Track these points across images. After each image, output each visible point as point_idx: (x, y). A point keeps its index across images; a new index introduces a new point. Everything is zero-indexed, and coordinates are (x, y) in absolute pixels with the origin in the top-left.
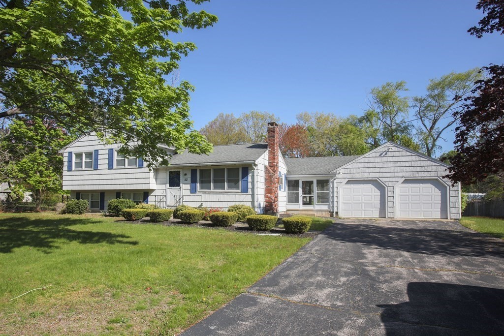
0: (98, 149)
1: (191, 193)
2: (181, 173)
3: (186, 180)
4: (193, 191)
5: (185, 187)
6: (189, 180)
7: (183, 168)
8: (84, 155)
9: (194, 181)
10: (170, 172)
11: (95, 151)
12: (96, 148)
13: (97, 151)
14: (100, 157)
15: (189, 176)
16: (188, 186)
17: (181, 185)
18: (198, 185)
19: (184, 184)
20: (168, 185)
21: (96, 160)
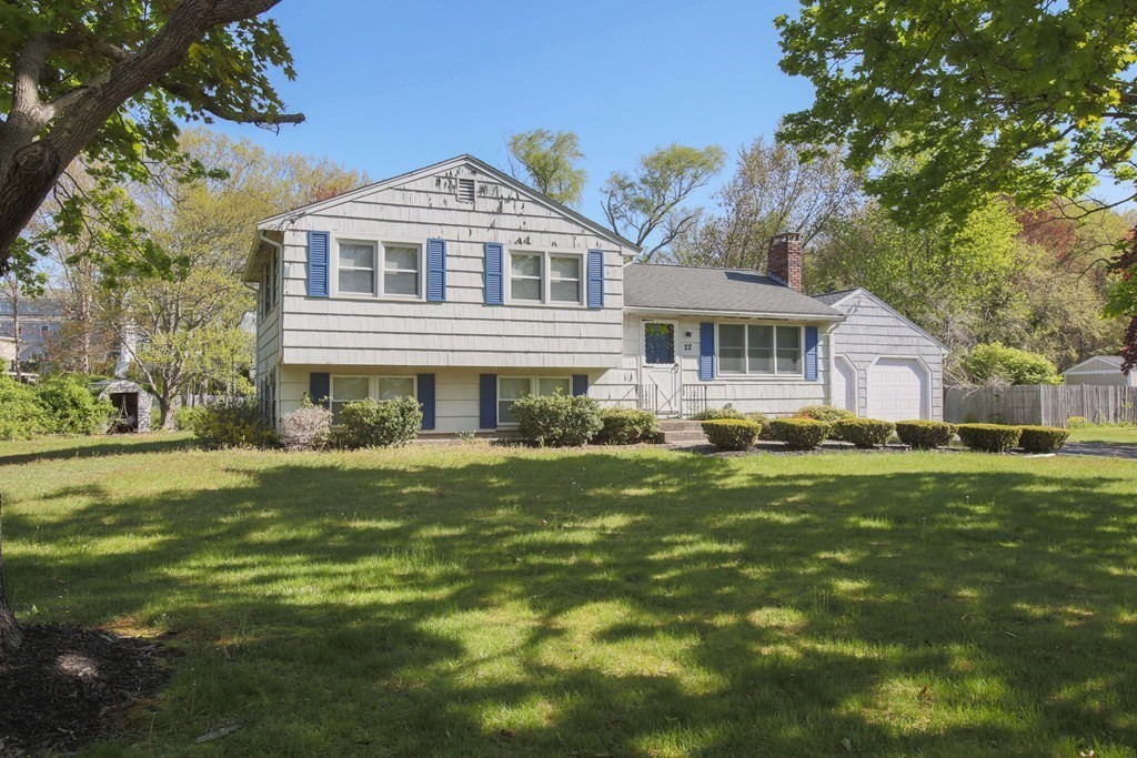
0: (443, 237)
1: (700, 379)
2: (675, 329)
3: (688, 347)
4: (705, 374)
5: (688, 364)
6: (696, 348)
7: (681, 318)
8: (382, 251)
9: (706, 350)
10: (646, 325)
11: (432, 242)
12: (436, 233)
13: (438, 245)
14: (450, 263)
15: (696, 338)
16: (693, 364)
17: (677, 359)
18: (717, 360)
19: (685, 357)
20: (644, 358)
21: (439, 272)
